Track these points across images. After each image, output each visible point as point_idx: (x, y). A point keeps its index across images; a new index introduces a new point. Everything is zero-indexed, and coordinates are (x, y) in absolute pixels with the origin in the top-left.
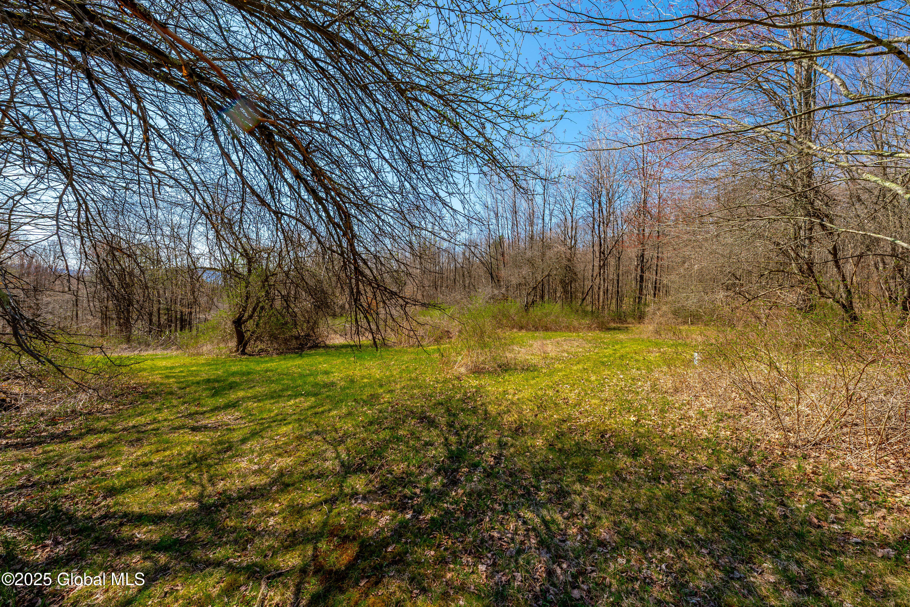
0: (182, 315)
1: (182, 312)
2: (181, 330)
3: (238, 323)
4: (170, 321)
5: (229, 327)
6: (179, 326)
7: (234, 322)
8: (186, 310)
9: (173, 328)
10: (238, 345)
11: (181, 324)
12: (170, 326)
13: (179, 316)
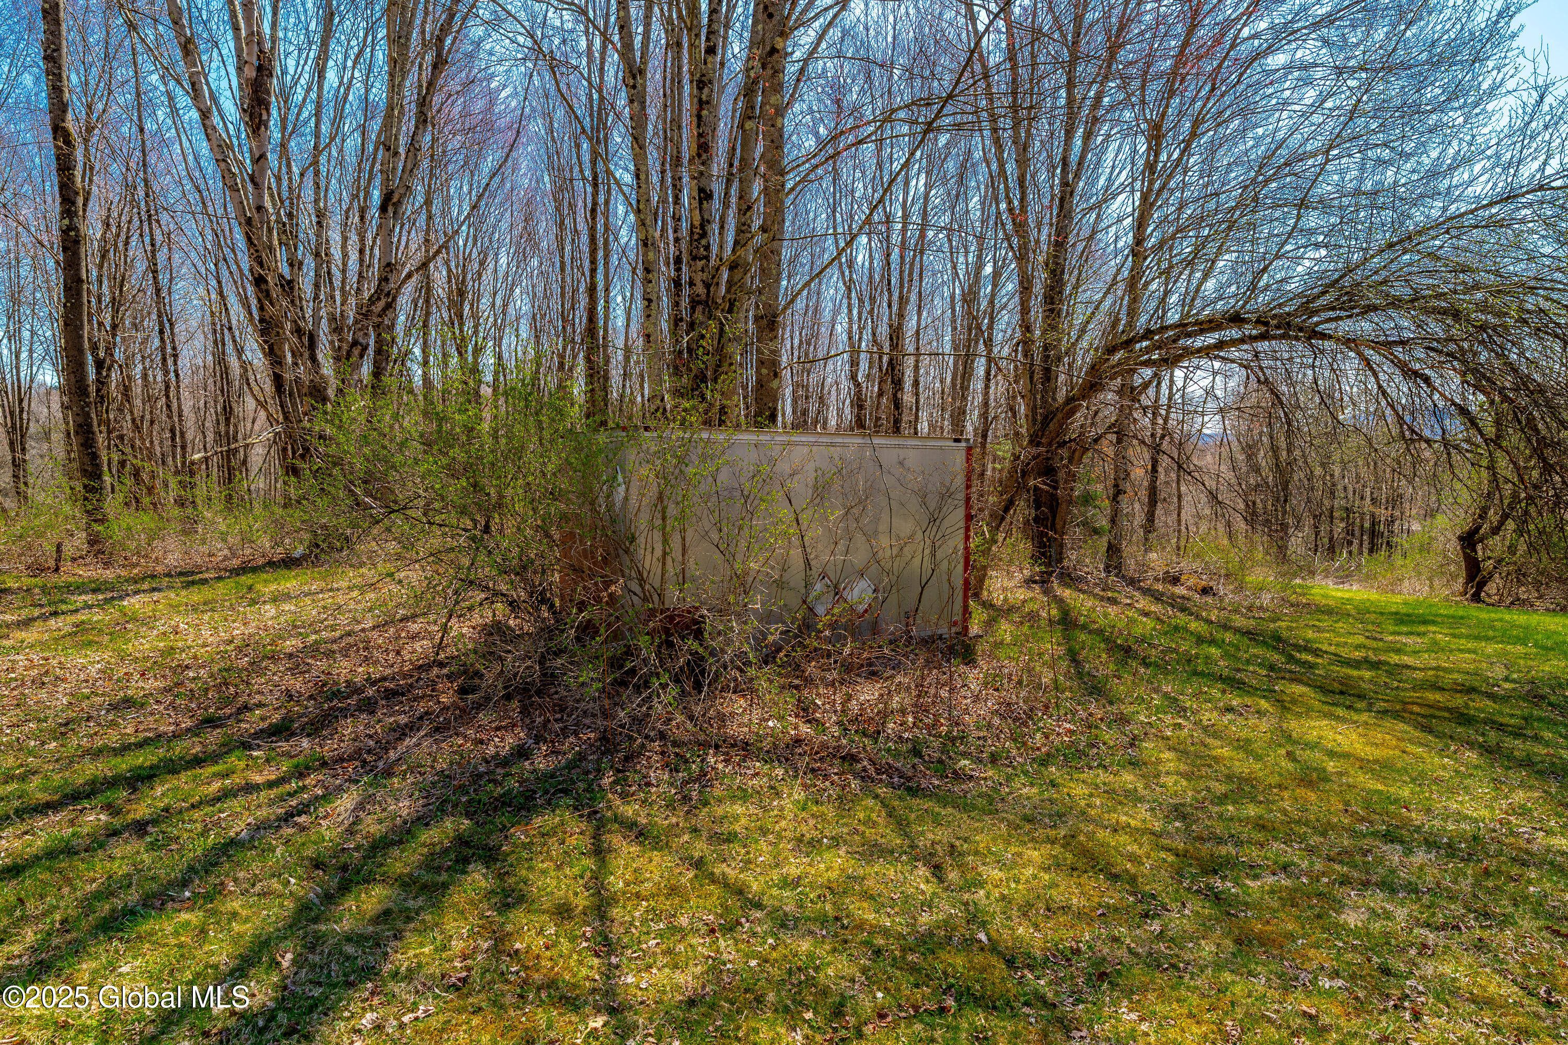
0: (1373, 524)
1: (1373, 515)
2: (1371, 551)
3: (1469, 540)
4: (1349, 532)
5: (1453, 547)
6: (1366, 545)
7: (1461, 538)
8: (1382, 513)
9: (1355, 548)
10: (1467, 583)
11: (1372, 543)
12: (1350, 543)
13: (1367, 525)
